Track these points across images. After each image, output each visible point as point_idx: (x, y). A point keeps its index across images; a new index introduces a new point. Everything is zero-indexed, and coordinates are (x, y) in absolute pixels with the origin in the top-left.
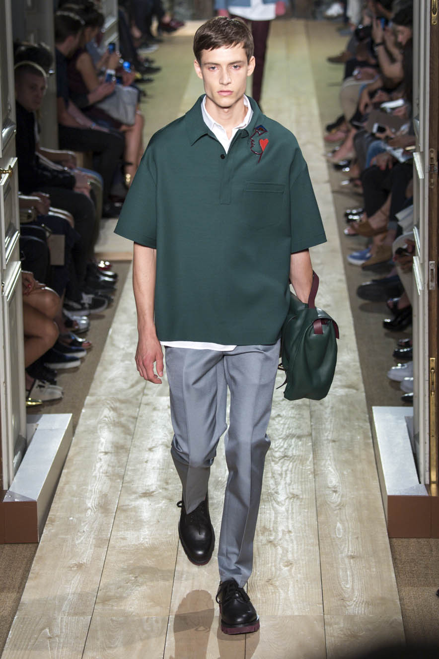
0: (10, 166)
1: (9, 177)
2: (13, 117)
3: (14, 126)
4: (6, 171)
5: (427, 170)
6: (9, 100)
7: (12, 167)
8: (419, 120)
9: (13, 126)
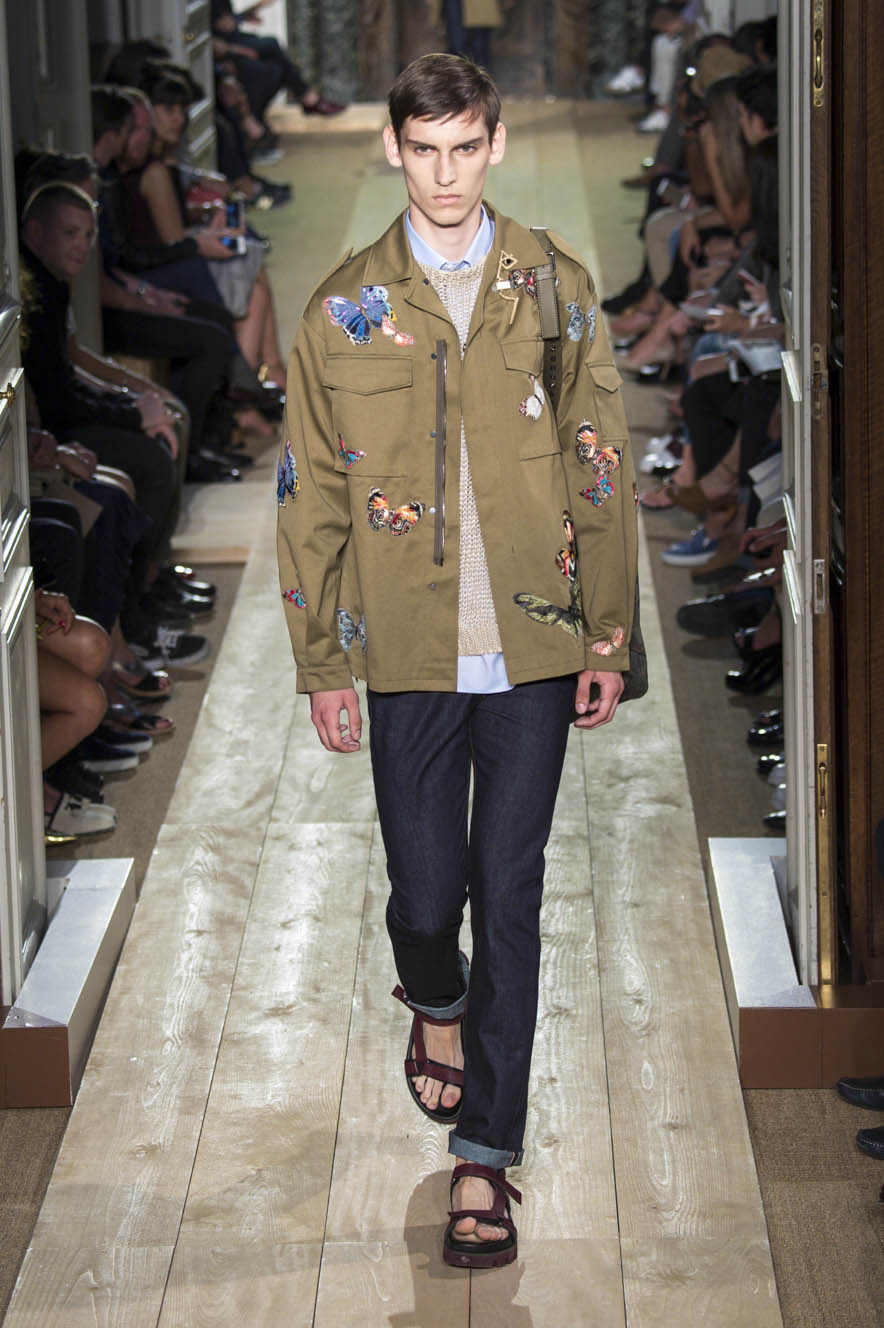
0: (10, 385)
1: (10, 405)
2: (15, 292)
4: (2, 393)
5: (808, 386)
6: (6, 257)
7: (13, 385)
8: (790, 289)
9: (13, 308)
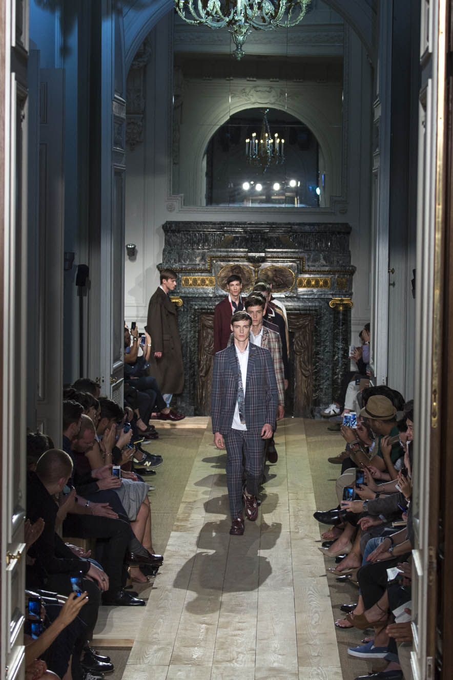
0: (19, 552)
1: (18, 562)
2: (23, 504)
3: (24, 513)
4: (14, 556)
5: (426, 567)
6: (20, 487)
7: (20, 552)
8: (418, 518)
9: (22, 513)
